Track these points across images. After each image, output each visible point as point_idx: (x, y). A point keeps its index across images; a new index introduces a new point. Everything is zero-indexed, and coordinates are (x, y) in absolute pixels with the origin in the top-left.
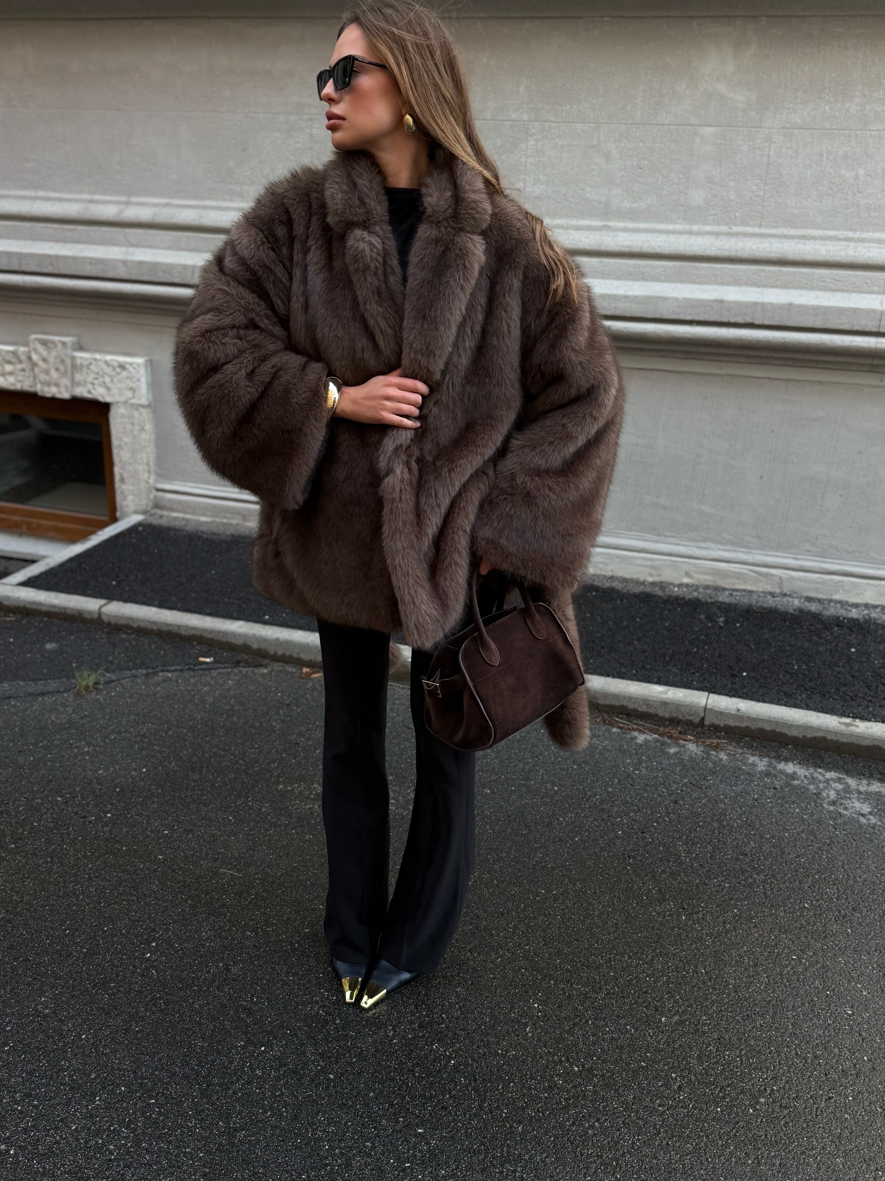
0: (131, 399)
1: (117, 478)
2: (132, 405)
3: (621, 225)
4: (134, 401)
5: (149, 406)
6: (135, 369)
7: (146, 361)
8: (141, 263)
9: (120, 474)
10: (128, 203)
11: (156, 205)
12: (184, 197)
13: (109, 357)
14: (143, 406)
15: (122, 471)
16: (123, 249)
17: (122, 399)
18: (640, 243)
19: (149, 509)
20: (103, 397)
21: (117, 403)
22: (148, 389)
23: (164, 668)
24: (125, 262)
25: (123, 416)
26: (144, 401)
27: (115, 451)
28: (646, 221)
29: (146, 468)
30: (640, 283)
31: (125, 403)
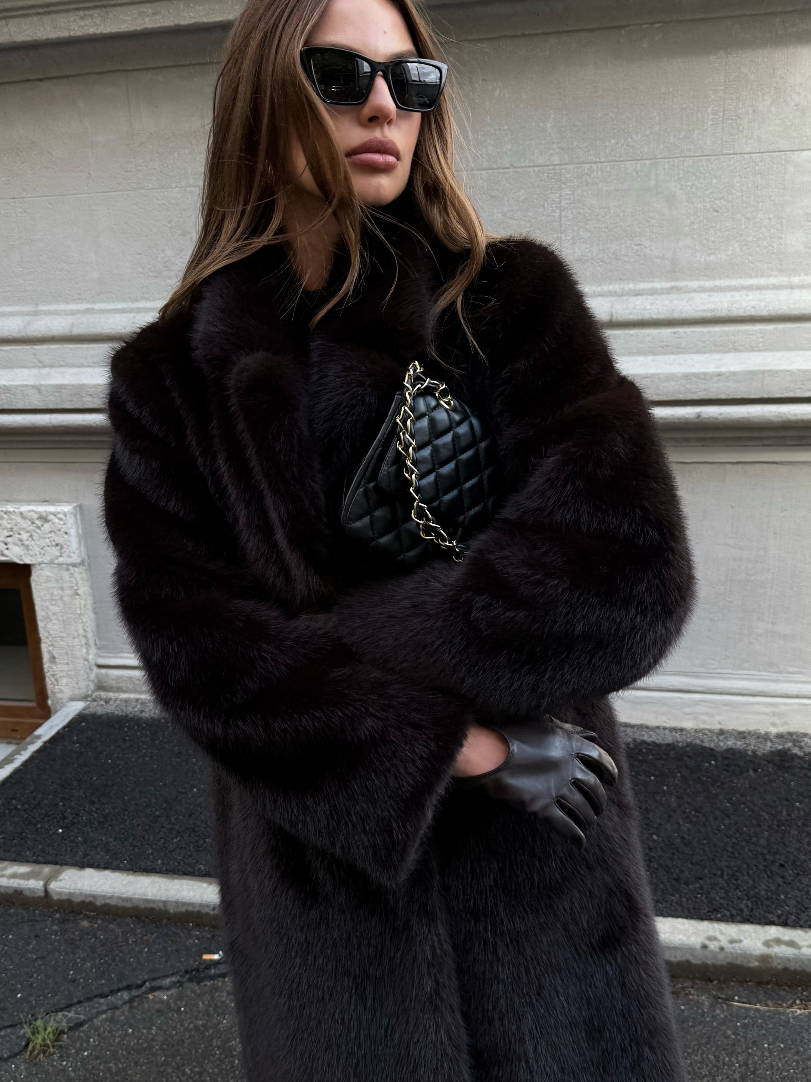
0: (57, 557)
1: (46, 657)
2: (60, 564)
3: (695, 284)
4: (61, 560)
5: (82, 563)
6: (61, 519)
7: (75, 507)
8: (60, 387)
9: (49, 652)
10: (36, 313)
11: (73, 313)
12: (109, 300)
13: (24, 508)
14: (74, 565)
15: (51, 648)
16: (34, 371)
17: (47, 559)
18: (726, 305)
19: (90, 693)
20: (20, 557)
21: (40, 564)
22: (79, 543)
23: (154, 983)
24: (38, 388)
25: (48, 580)
26: (75, 559)
27: (41, 624)
28: (728, 277)
29: (84, 641)
30: (732, 355)
31: (52, 562)
